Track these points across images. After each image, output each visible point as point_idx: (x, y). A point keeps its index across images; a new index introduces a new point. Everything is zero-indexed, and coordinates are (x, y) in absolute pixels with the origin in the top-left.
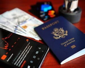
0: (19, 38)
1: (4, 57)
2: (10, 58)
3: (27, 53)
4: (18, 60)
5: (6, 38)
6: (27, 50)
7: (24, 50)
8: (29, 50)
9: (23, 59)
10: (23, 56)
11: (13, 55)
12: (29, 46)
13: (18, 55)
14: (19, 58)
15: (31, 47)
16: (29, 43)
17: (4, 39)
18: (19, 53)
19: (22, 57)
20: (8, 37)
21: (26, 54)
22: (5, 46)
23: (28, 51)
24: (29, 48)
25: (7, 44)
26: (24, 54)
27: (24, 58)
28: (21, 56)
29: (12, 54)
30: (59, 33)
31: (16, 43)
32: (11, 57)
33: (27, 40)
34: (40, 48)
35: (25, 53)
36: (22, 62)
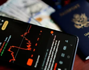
0: (41, 31)
1: (30, 62)
2: (37, 62)
3: (56, 52)
4: (47, 63)
5: (26, 33)
6: (55, 47)
7: (52, 48)
8: (58, 47)
9: (54, 61)
10: (52, 57)
11: (40, 58)
12: (56, 41)
13: (46, 56)
14: (48, 61)
15: (59, 41)
16: (55, 36)
17: (24, 36)
18: (47, 53)
19: (51, 59)
20: (27, 32)
21: (56, 54)
22: (27, 46)
23: (57, 49)
24: (57, 44)
25: (29, 41)
26: (53, 54)
27: (54, 59)
28: (49, 57)
29: (39, 56)
30: (81, 21)
31: (38, 38)
32: (38, 60)
33: (52, 32)
34: (67, 41)
35: (53, 52)
36: (52, 66)
